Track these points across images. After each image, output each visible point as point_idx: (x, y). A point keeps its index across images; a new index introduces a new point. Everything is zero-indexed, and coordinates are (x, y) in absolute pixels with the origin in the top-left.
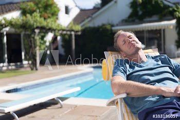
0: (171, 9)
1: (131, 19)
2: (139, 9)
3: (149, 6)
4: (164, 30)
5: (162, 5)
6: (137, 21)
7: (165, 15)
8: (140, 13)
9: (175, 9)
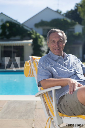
0: (29, 32)
2: (6, 30)
3: (14, 29)
8: (8, 33)
9: (32, 32)
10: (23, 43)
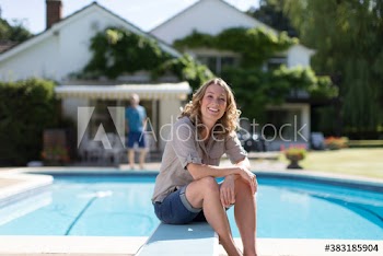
0: (175, 61)
1: (89, 74)
2: (107, 55)
3: (131, 50)
4: (158, 102)
5: (158, 52)
6: (103, 78)
7: (162, 73)
8: (111, 62)
9: (184, 62)
10: (159, 92)
